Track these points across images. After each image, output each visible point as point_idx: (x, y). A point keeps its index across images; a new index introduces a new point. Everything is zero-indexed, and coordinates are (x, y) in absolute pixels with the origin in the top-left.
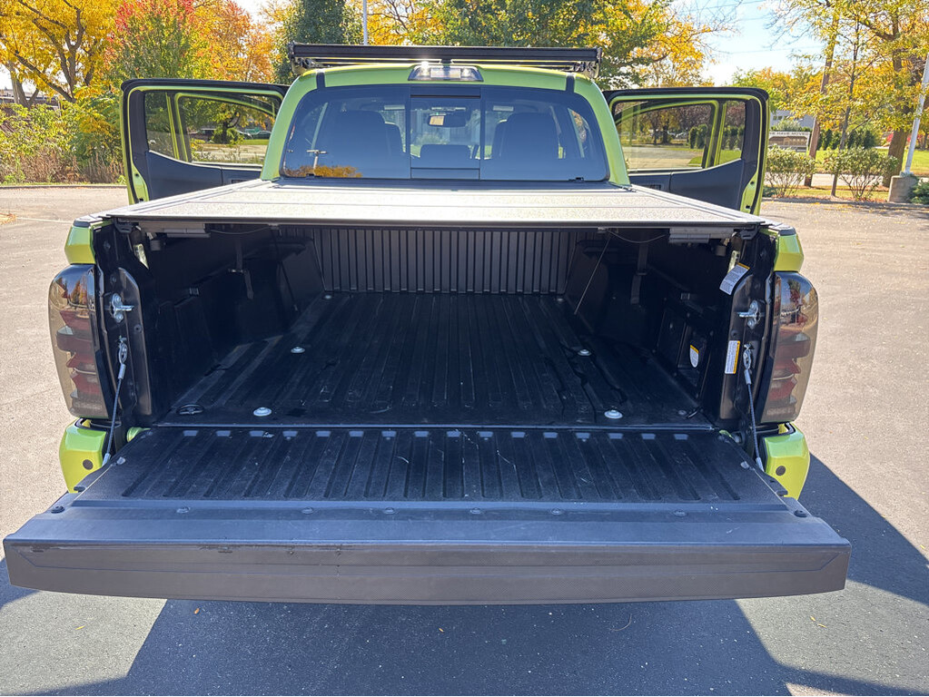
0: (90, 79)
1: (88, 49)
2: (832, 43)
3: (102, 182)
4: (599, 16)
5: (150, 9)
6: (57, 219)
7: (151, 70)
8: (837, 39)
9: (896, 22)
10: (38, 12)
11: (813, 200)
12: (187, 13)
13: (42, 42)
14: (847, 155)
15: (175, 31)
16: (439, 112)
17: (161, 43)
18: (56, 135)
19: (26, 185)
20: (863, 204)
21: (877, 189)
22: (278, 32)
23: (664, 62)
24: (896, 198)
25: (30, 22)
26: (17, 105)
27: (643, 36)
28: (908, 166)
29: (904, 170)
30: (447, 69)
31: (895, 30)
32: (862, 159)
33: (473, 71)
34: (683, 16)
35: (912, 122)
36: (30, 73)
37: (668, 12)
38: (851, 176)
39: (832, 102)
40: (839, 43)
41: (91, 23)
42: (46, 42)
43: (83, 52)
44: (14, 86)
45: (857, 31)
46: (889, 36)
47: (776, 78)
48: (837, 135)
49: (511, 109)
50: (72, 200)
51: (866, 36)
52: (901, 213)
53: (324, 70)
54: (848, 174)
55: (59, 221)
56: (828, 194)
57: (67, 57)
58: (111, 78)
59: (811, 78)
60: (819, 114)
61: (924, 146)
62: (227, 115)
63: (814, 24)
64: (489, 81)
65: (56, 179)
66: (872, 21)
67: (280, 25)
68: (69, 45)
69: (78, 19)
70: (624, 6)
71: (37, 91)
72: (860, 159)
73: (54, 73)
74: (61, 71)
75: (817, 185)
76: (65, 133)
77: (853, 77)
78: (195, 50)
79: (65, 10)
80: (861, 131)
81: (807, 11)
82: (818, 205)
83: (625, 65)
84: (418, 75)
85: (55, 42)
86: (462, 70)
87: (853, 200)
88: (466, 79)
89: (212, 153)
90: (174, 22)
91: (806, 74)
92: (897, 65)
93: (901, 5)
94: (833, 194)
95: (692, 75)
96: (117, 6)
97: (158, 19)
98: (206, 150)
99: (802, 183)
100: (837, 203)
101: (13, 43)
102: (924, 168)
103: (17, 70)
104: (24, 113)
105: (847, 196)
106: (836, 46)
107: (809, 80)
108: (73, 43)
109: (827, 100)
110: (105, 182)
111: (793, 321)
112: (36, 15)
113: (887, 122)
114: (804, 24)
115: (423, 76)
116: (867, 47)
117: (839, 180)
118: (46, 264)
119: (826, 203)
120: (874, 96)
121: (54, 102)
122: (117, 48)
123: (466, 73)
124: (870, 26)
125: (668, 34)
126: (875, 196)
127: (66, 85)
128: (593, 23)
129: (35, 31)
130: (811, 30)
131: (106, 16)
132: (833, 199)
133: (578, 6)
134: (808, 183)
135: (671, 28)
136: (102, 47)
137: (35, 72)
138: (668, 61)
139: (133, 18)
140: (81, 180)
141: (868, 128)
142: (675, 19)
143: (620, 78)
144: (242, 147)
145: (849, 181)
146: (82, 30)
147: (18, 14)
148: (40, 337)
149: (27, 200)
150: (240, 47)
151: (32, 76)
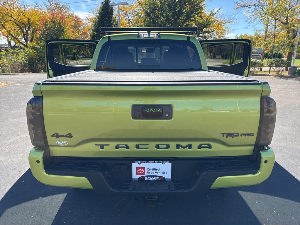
0: (32, 40)
1: (32, 31)
2: (267, 26)
3: (36, 72)
4: (193, 19)
5: (51, 18)
6: (22, 84)
7: (52, 37)
8: (269, 24)
9: (287, 19)
10: (16, 20)
11: (263, 75)
12: (63, 20)
13: (17, 29)
14: (273, 61)
15: (59, 25)
16: (145, 48)
17: (55, 29)
18: (21, 58)
19: (12, 73)
20: (279, 76)
21: (284, 71)
22: (92, 25)
23: (213, 32)
24: (290, 74)
25: (14, 23)
26: (9, 49)
27: (207, 24)
28: (293, 64)
29: (292, 65)
30: (149, 34)
31: (287, 21)
32: (279, 62)
33: (157, 35)
34: (219, 18)
35: (294, 50)
36: (13, 39)
37: (214, 17)
38: (275, 67)
39: (268, 44)
40: (270, 26)
41: (33, 23)
42: (18, 29)
43: (30, 32)
44: (8, 43)
45: (275, 22)
46: (285, 23)
47: (249, 37)
48: (269, 54)
49: (168, 47)
50: (26, 78)
51: (278, 23)
52: (292, 79)
53: (110, 35)
54: (274, 66)
55: (22, 85)
56: (268, 73)
57: (25, 34)
58: (39, 40)
59: (260, 37)
60: (264, 48)
61: (297, 58)
62: (75, 51)
63: (261, 20)
64: (162, 38)
65: (21, 72)
66: (280, 19)
67: (92, 23)
68: (26, 30)
69: (29, 22)
70: (201, 15)
71: (15, 44)
72: (278, 62)
73: (21, 39)
74: (23, 38)
75: (264, 70)
76: (24, 57)
77: (275, 36)
78: (66, 31)
79: (25, 19)
80: (277, 53)
81: (259, 16)
82: (265, 77)
83: (201, 33)
84: (140, 36)
85: (21, 29)
86: (154, 35)
87: (276, 75)
88: (155, 38)
89: (71, 63)
90: (59, 22)
91: (258, 36)
92: (288, 32)
93: (289, 14)
94: (270, 73)
95: (222, 37)
96: (41, 18)
97: (54, 22)
98: (69, 62)
99: (259, 70)
100: (271, 76)
101: (8, 30)
102: (298, 65)
103: (9, 38)
104: (11, 51)
105: (274, 74)
106: (269, 27)
107: (259, 37)
108: (27, 29)
109: (266, 43)
110: (37, 72)
111: (268, 113)
112: (16, 21)
113: (286, 50)
114: (258, 20)
115: (142, 37)
116: (278, 27)
117: (271, 69)
118: (19, 98)
119: (267, 76)
120: (282, 42)
121: (21, 48)
122: (41, 30)
123: (155, 36)
124: (279, 20)
125: (215, 24)
126: (283, 74)
127: (25, 42)
128: (191, 21)
129: (15, 26)
130: (260, 22)
131: (38, 21)
132: (270, 75)
133: (186, 16)
134: (261, 70)
135: (216, 22)
136: (36, 30)
137: (15, 38)
138: (214, 32)
139: (46, 21)
140: (29, 72)
141: (280, 52)
142: (217, 19)
143: (200, 37)
144: (80, 61)
145: (274, 69)
146: (30, 25)
147: (10, 20)
148: (17, 121)
149: (12, 78)
150: (79, 30)
151: (14, 40)
